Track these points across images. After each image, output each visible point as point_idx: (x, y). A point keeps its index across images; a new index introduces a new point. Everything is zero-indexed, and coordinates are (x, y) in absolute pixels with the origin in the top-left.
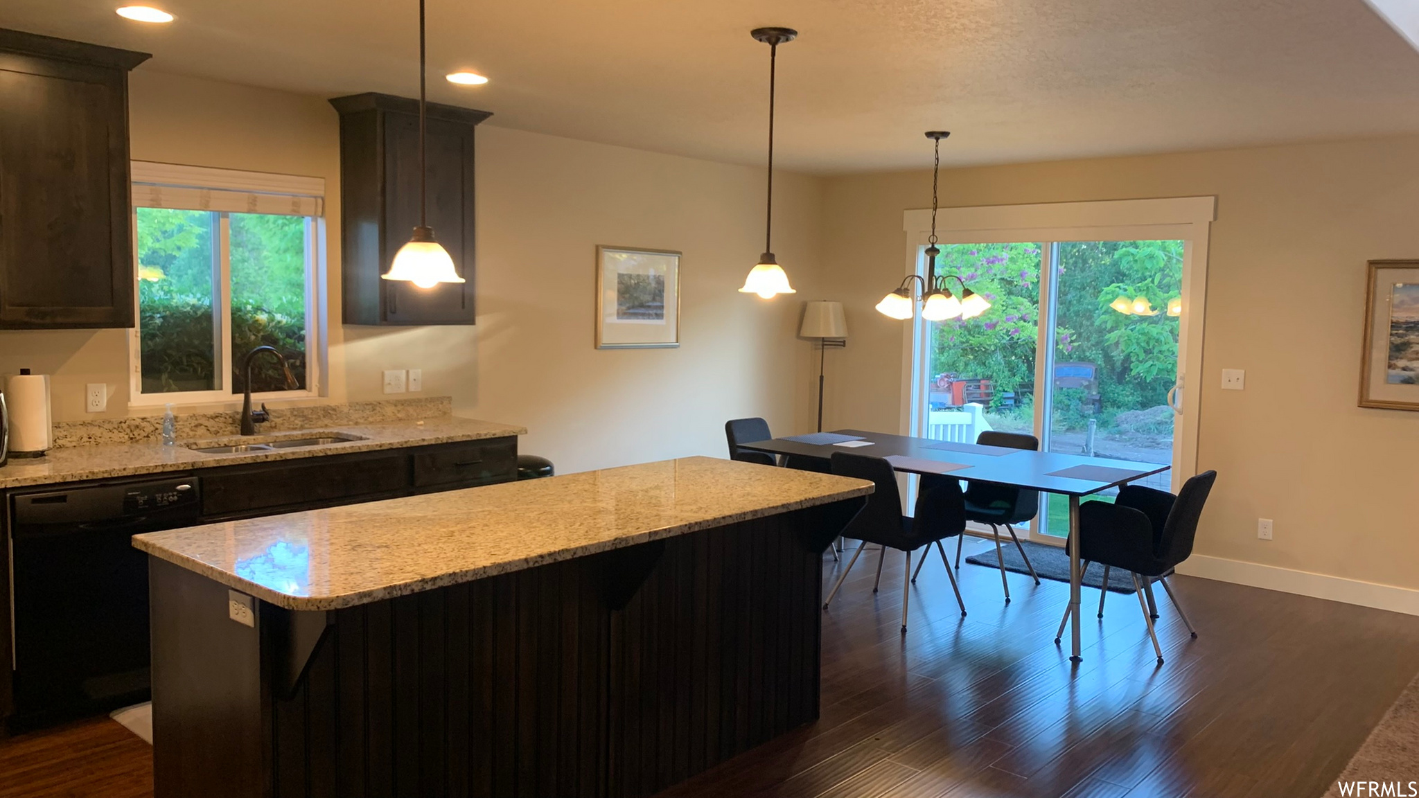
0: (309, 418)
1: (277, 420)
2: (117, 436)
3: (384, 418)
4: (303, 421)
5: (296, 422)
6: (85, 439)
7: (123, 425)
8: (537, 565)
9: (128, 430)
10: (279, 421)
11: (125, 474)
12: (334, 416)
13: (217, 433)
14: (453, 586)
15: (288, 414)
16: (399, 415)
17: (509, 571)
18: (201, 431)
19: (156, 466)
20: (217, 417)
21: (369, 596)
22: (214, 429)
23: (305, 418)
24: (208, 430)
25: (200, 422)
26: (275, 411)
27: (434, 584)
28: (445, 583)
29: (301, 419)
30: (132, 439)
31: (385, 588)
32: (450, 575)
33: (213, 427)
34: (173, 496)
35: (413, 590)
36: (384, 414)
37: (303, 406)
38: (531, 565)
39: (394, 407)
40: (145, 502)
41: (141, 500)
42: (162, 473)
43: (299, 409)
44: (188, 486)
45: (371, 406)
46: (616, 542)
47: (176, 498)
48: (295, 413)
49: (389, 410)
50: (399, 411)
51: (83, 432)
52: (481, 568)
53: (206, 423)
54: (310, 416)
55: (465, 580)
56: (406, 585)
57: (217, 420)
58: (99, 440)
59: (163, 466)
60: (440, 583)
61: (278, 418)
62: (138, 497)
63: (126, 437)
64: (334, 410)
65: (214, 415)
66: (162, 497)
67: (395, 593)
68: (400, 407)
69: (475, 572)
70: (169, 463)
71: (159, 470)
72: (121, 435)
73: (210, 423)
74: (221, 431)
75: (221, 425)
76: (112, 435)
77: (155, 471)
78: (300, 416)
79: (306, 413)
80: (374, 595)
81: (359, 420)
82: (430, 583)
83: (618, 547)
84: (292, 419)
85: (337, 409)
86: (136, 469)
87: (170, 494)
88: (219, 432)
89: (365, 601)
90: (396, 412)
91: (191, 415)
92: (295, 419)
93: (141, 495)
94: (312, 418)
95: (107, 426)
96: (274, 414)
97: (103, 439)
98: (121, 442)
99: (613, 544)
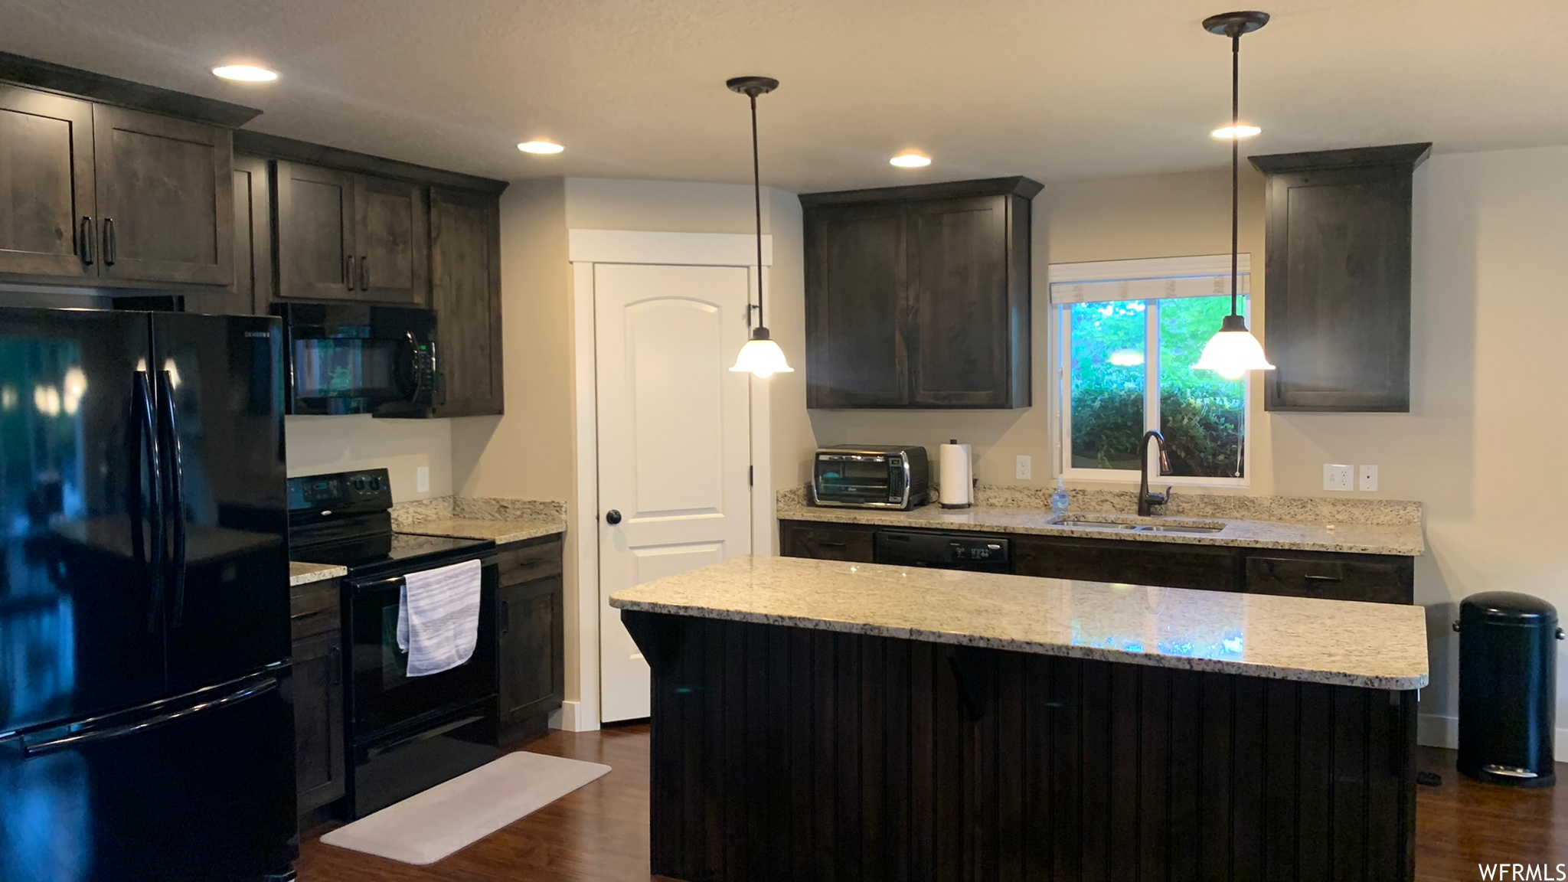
0: (1222, 507)
1: (1184, 505)
2: (1034, 502)
3: (1317, 517)
4: (1215, 509)
5: (1207, 509)
6: (1010, 501)
7: (1039, 492)
8: (776, 623)
9: (1043, 498)
10: (1187, 506)
11: (952, 527)
12: (1252, 508)
13: (1122, 510)
14: (701, 618)
15: (1198, 501)
16: (1340, 517)
17: (750, 621)
18: (1107, 506)
19: (976, 525)
20: (1123, 495)
21: (639, 606)
22: (1119, 506)
23: (1217, 506)
24: (1114, 506)
25: (1107, 498)
26: (1183, 496)
27: (686, 612)
28: (695, 613)
29: (1213, 507)
30: (1046, 505)
31: (649, 604)
32: (699, 608)
33: (1118, 504)
34: (985, 552)
35: (670, 611)
36: (1318, 513)
37: (1215, 494)
38: (771, 622)
39: (1331, 506)
40: (962, 553)
41: (960, 551)
42: (980, 532)
43: (1209, 497)
44: (999, 546)
45: (1299, 503)
46: (866, 627)
47: (987, 555)
48: (1206, 500)
49: (1325, 510)
50: (1338, 512)
51: (1007, 495)
52: (724, 611)
53: (1112, 500)
54: (1223, 505)
55: (711, 616)
56: (664, 606)
57: (1122, 498)
58: (1020, 503)
59: (981, 526)
60: (690, 613)
61: (1186, 503)
62: (958, 549)
63: (1042, 503)
64: (1252, 501)
65: (1120, 493)
66: (976, 552)
67: (656, 609)
68: (1340, 508)
69: (719, 612)
70: (986, 524)
71: (978, 529)
72: (1038, 501)
73: (1116, 500)
74: (1126, 509)
75: (1128, 504)
76: (1030, 501)
77: (975, 529)
78: (1211, 504)
79: (1218, 501)
80: (642, 606)
81: (1283, 516)
82: (683, 610)
83: (868, 633)
84: (1202, 506)
85: (1255, 501)
86: (960, 525)
87: (983, 550)
88: (1123, 510)
89: (636, 608)
90: (1335, 513)
91: (1098, 490)
92: (1205, 507)
93: (960, 547)
94: (1225, 508)
95: (1026, 492)
96: (1181, 499)
97: (1023, 503)
98: (1037, 507)
99: (862, 629)
